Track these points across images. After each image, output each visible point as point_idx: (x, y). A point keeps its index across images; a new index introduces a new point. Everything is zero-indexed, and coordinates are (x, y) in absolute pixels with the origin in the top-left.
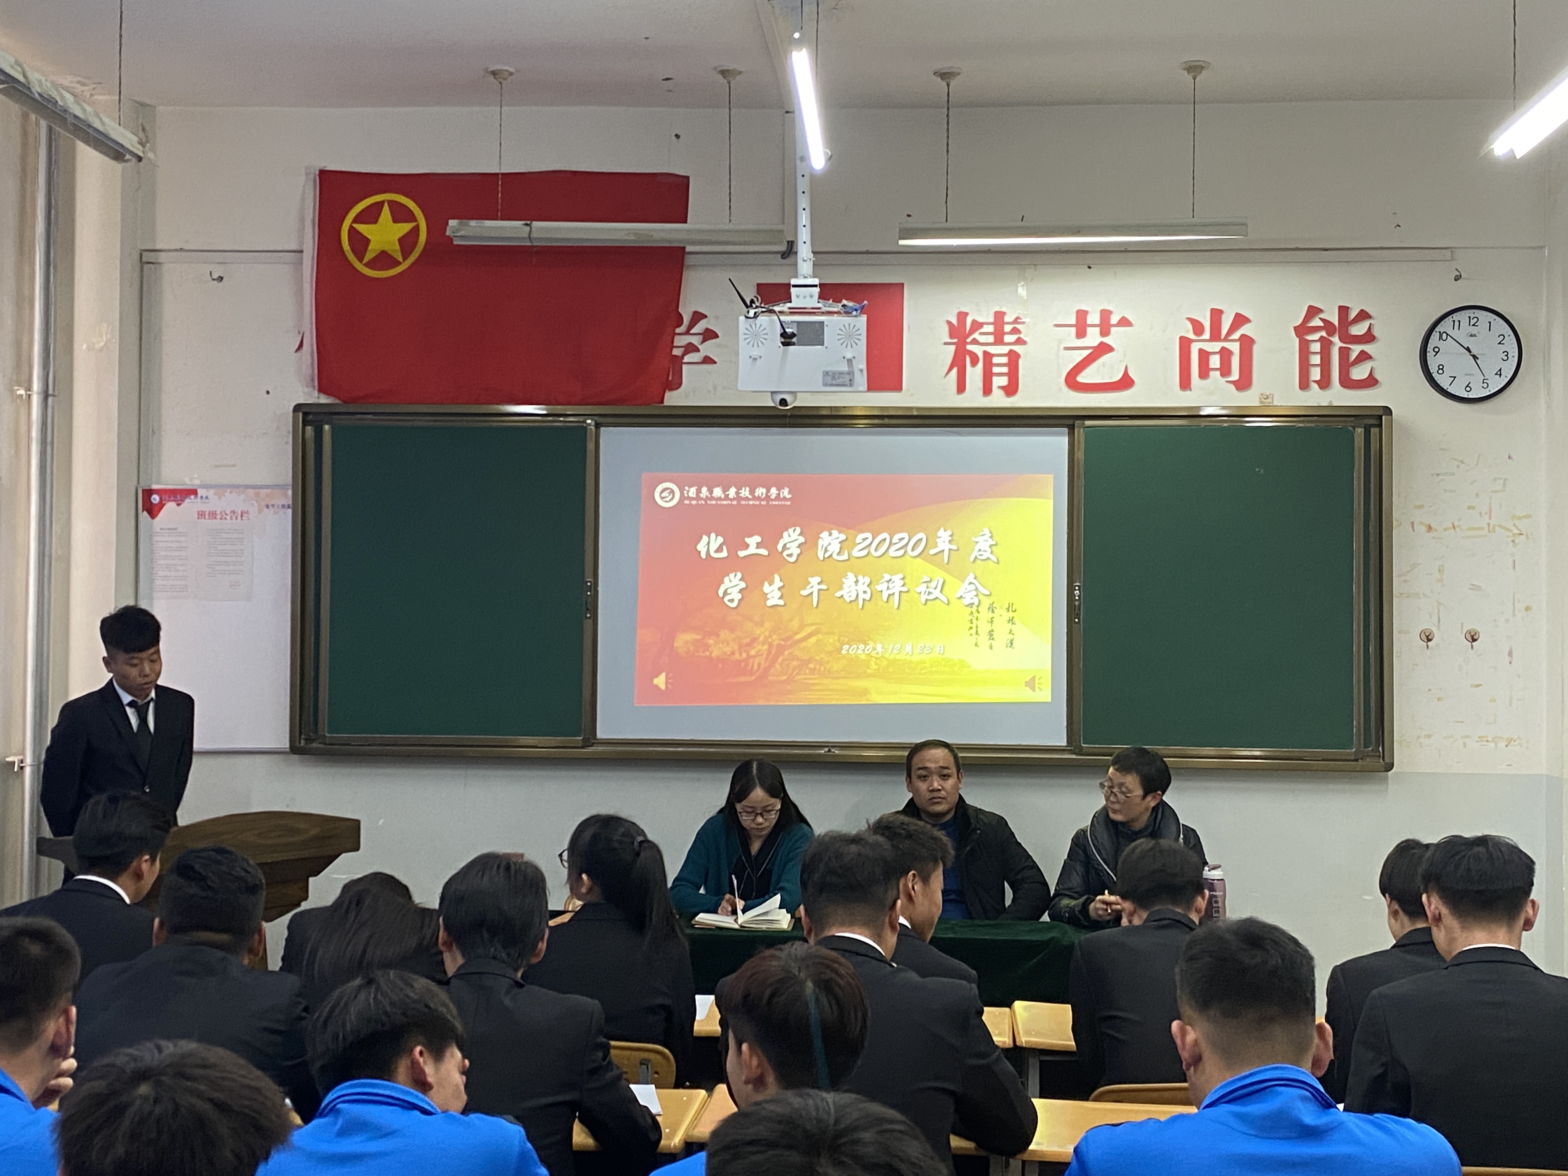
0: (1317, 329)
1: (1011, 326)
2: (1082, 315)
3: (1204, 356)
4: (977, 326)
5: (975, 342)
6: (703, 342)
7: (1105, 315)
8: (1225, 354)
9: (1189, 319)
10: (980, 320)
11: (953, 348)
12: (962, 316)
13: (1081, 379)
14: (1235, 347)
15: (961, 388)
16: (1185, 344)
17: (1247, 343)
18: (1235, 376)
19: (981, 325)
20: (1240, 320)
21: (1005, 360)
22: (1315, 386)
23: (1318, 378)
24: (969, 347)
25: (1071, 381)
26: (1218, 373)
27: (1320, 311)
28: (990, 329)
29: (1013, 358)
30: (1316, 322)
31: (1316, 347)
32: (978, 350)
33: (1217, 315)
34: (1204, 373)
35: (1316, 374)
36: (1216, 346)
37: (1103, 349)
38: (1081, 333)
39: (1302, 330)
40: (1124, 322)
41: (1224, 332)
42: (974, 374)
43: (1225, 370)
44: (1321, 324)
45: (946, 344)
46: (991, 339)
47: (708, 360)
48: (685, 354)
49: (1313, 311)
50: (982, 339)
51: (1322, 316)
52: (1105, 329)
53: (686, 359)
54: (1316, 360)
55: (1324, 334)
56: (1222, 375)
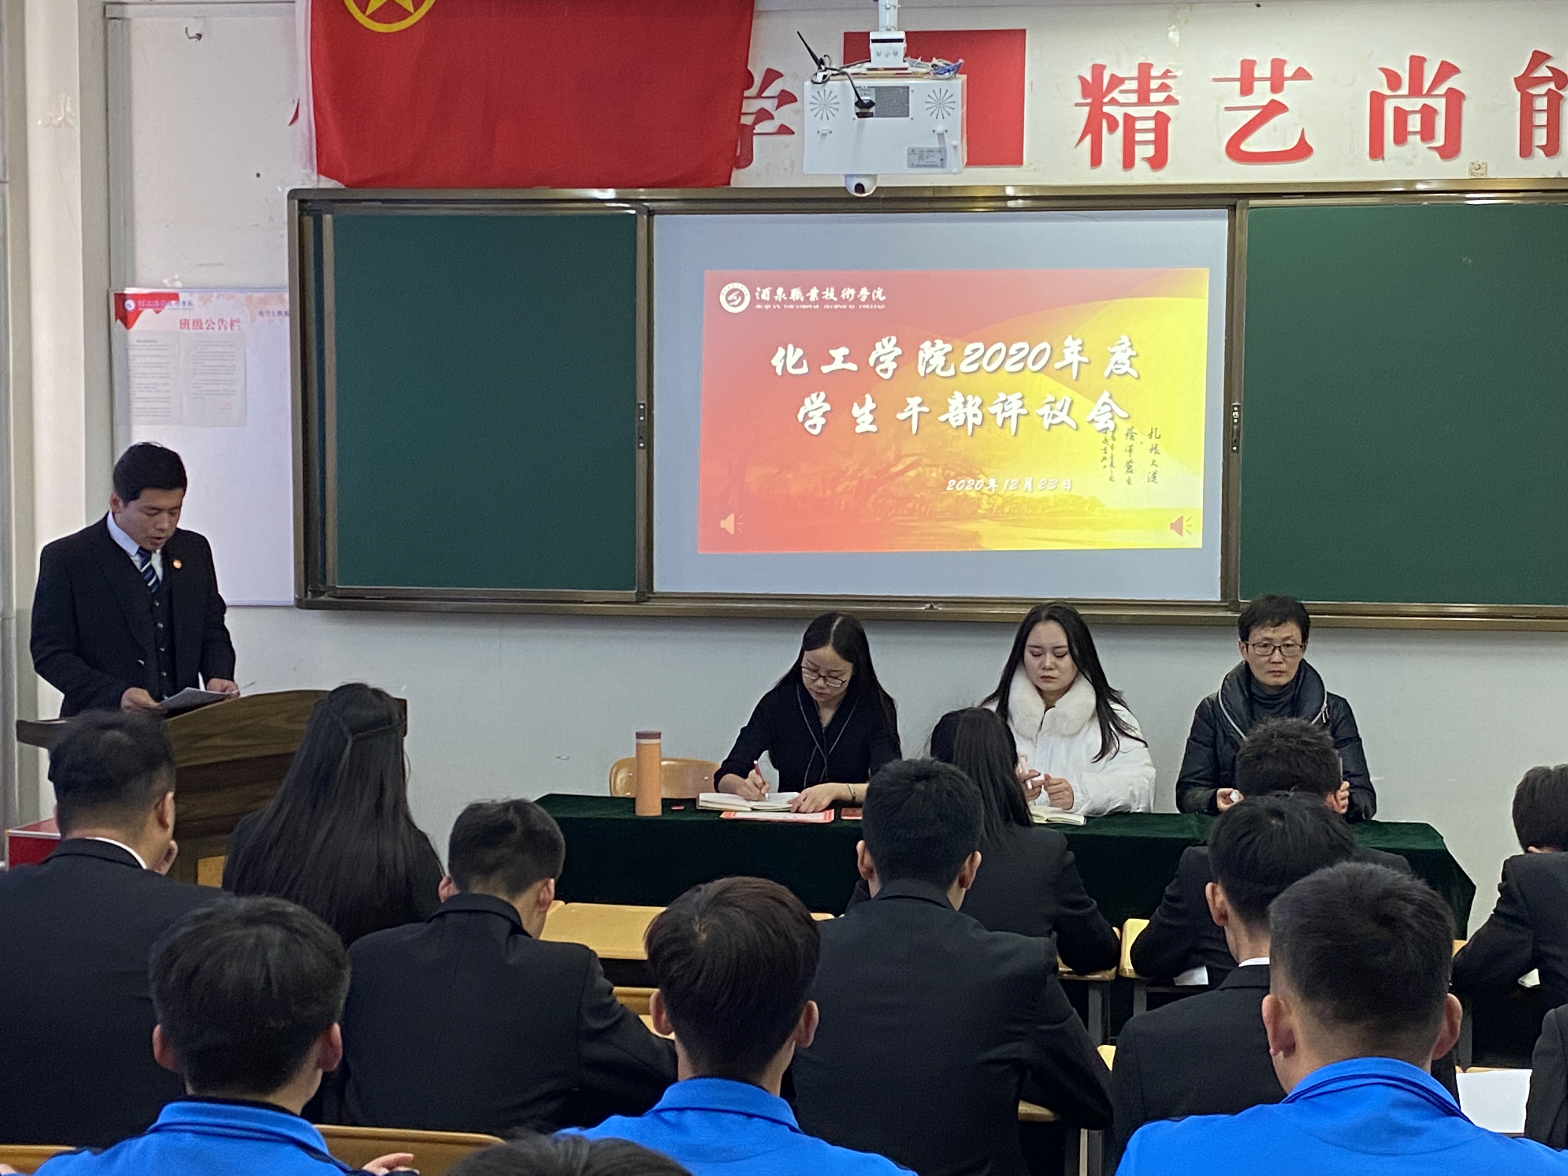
0: (1545, 80)
1: (1160, 82)
2: (1248, 67)
3: (1401, 115)
4: (1116, 82)
5: (1114, 102)
6: (779, 106)
7: (1278, 65)
8: (1428, 113)
9: (1384, 70)
10: (1121, 75)
11: (1087, 109)
12: (1098, 70)
13: (1244, 147)
14: (1440, 105)
15: (1096, 160)
16: (1377, 101)
17: (1455, 99)
18: (1440, 140)
19: (1122, 81)
20: (1447, 70)
21: (1151, 124)
22: (1540, 153)
23: (1544, 142)
24: (1106, 109)
25: (1234, 151)
26: (1418, 137)
27: (1548, 57)
28: (1134, 85)
29: (1162, 121)
30: (1543, 72)
31: (1542, 103)
32: (1117, 112)
33: (1417, 64)
34: (1401, 137)
35: (1541, 137)
36: (1416, 104)
37: (1274, 109)
38: (1247, 89)
39: (1524, 83)
40: (1301, 74)
41: (1427, 85)
42: (1112, 143)
43: (1427, 133)
44: (1550, 74)
45: (1077, 105)
46: (1134, 98)
47: (784, 130)
48: (756, 122)
49: (1539, 58)
50: (1122, 98)
51: (1550, 64)
52: (1277, 85)
53: (758, 129)
54: (1541, 119)
55: (1552, 86)
56: (1423, 139)
